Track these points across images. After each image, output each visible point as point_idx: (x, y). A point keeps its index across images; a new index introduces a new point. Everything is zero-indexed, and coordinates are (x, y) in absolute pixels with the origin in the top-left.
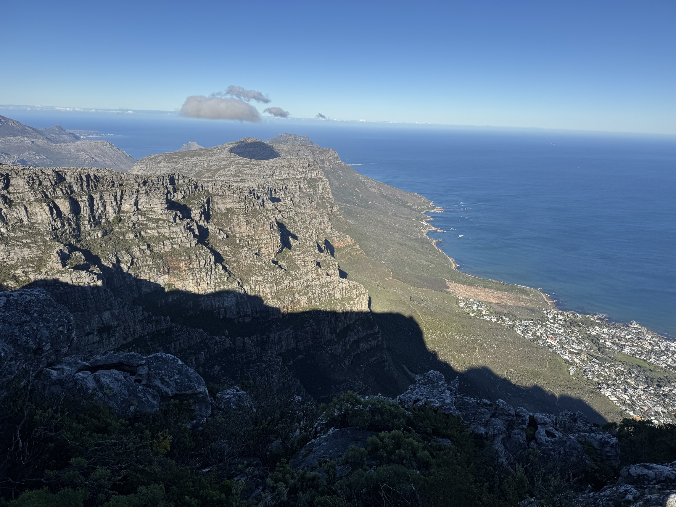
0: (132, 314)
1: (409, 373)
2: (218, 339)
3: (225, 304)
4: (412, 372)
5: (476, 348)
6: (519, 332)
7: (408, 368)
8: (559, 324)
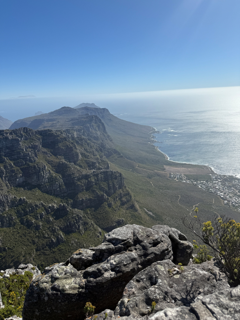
1: (147, 211)
2: (50, 205)
3: (54, 188)
4: (149, 211)
5: (179, 197)
6: (200, 187)
7: (147, 209)
8: (219, 181)
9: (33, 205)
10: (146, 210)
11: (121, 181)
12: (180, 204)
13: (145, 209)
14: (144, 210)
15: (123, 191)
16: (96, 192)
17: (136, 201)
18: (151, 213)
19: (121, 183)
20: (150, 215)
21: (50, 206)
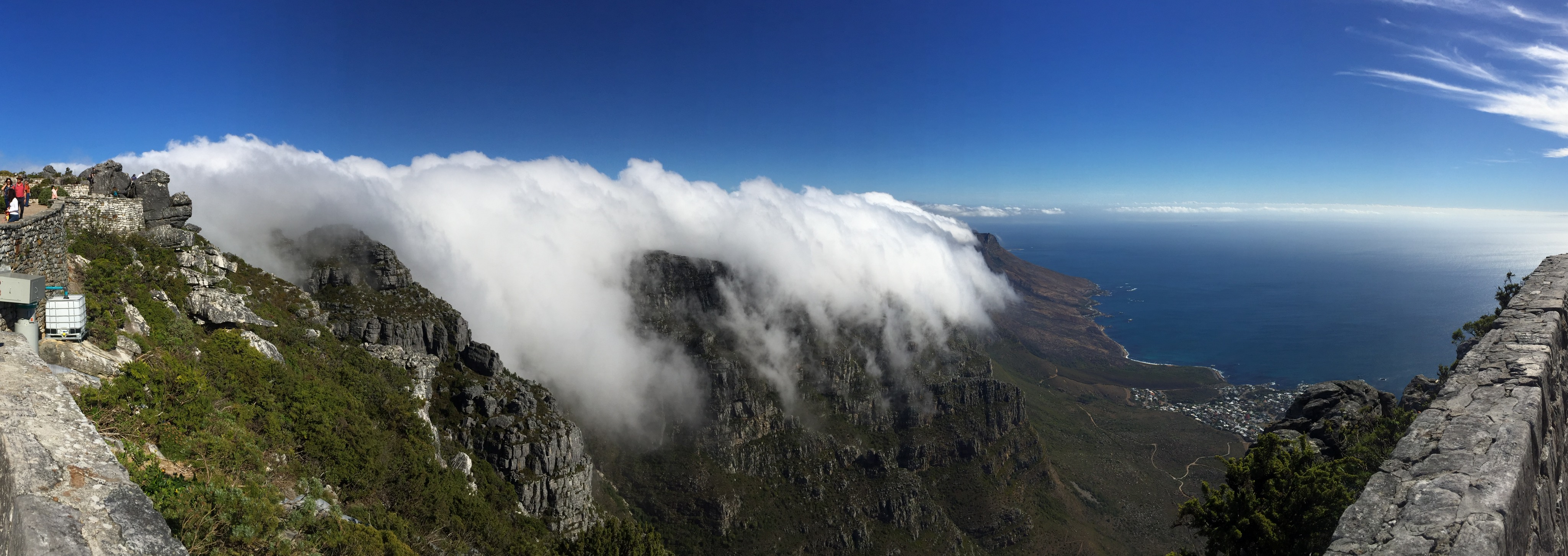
0: (762, 408)
1: (1079, 490)
4: (1083, 489)
9: (813, 439)
10: (1076, 486)
11: (1018, 408)
12: (1156, 465)
13: (1074, 483)
14: (1071, 486)
15: (1022, 436)
16: (955, 432)
17: (1053, 463)
18: (1087, 495)
19: (1019, 413)
20: (1084, 497)
21: (846, 451)
